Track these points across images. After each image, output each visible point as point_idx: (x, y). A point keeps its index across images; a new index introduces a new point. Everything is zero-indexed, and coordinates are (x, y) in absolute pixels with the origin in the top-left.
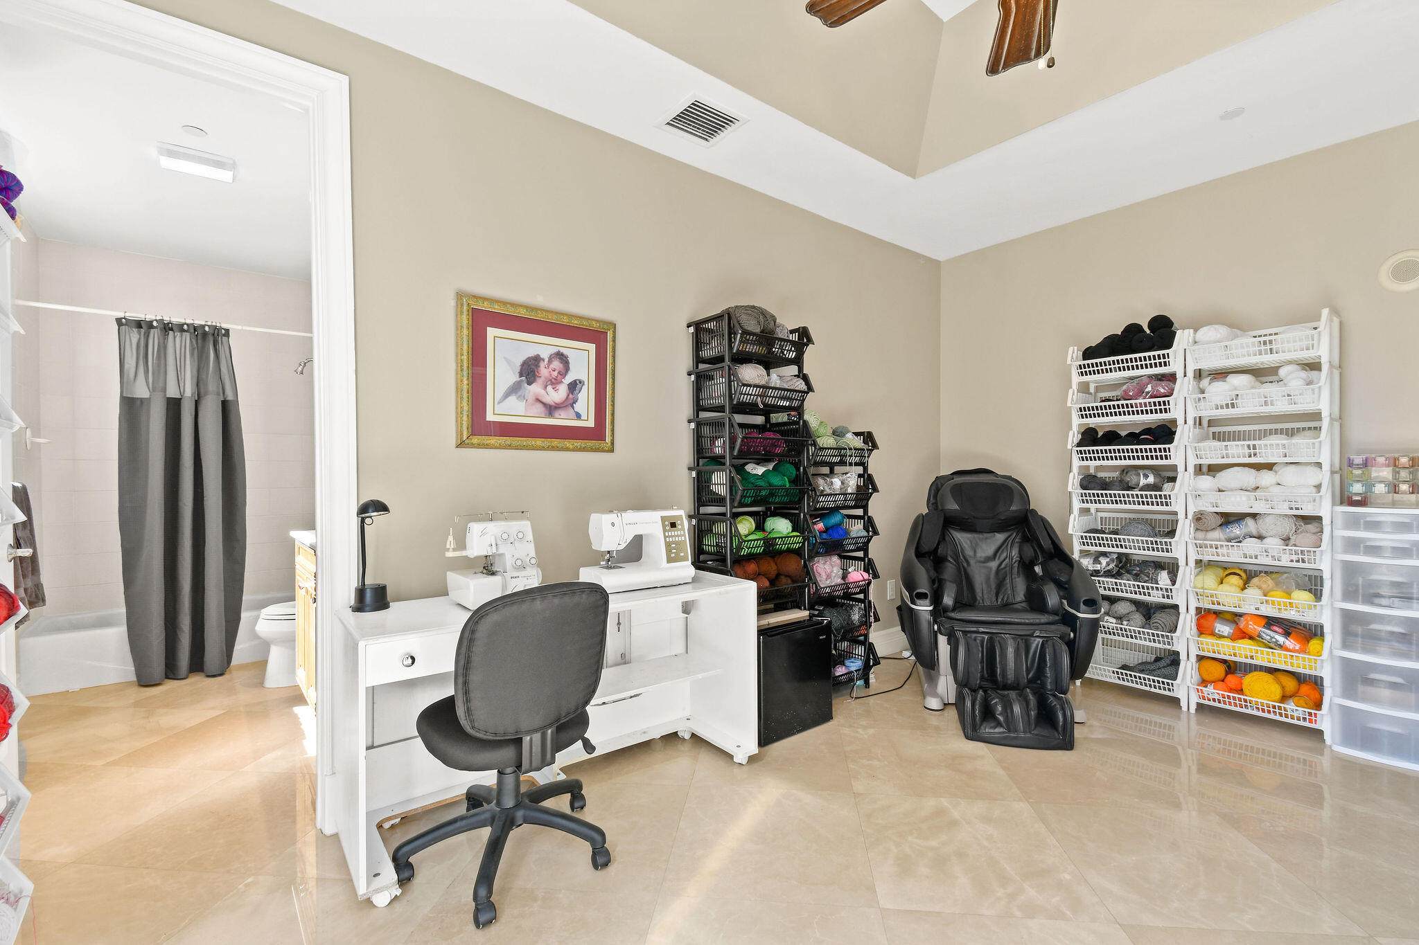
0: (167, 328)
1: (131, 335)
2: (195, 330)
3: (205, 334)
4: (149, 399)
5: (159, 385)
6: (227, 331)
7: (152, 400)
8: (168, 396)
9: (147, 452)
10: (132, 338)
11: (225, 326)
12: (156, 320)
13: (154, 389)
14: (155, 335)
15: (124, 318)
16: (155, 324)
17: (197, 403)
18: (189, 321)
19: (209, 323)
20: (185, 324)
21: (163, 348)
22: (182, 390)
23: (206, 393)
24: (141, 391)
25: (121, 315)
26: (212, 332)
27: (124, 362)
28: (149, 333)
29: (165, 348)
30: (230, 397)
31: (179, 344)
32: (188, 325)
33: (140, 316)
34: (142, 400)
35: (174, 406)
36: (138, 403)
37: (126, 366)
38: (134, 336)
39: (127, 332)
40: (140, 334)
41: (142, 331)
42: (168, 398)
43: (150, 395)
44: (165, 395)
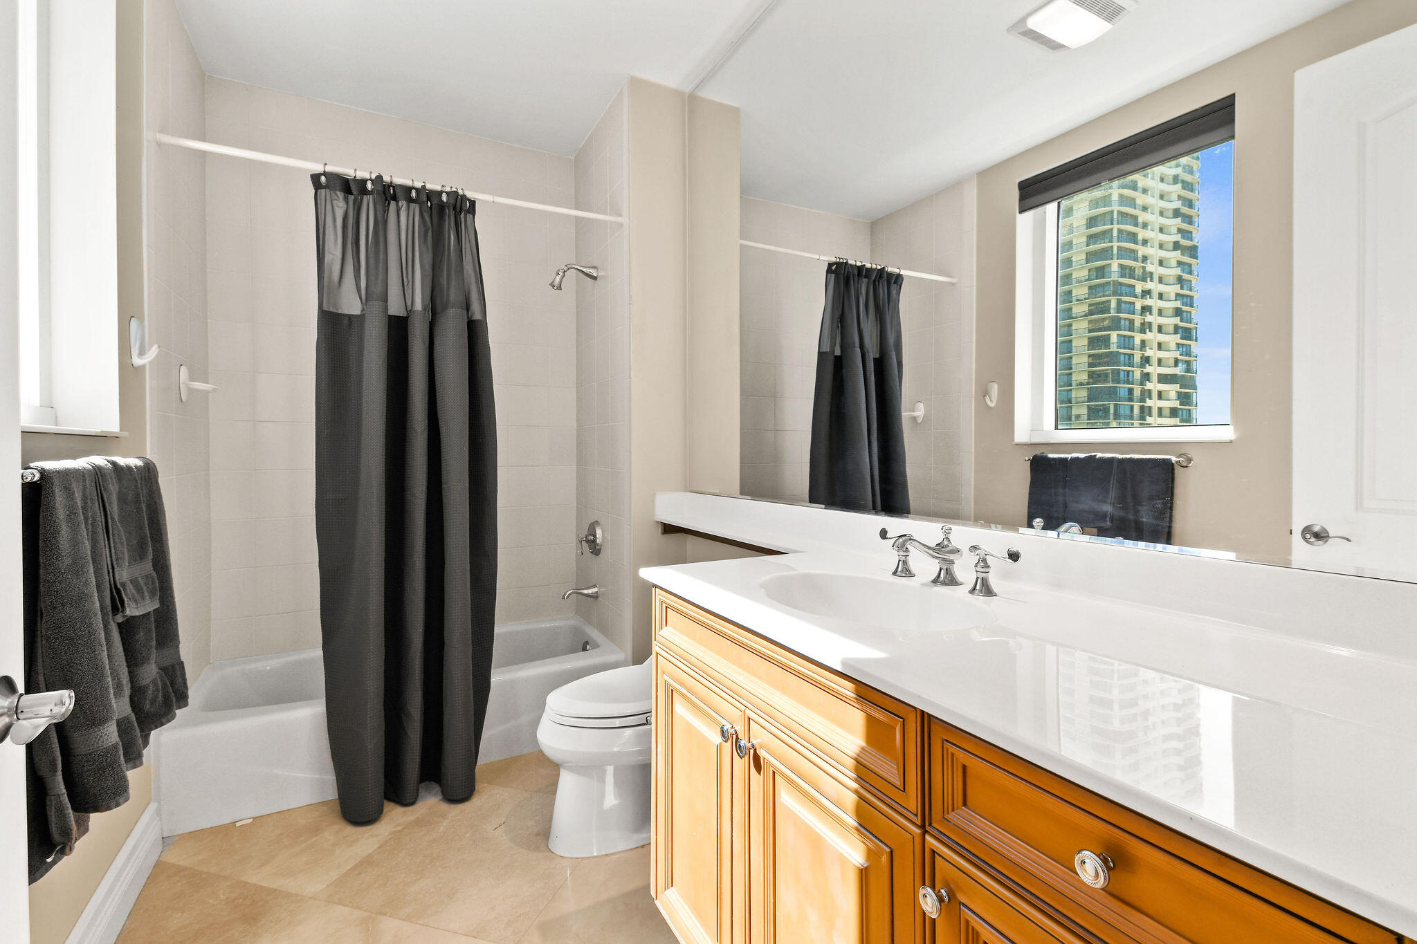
0: (388, 193)
1: (335, 202)
2: (429, 199)
3: (442, 207)
4: (361, 317)
5: (375, 294)
6: (473, 203)
7: (367, 317)
8: (389, 314)
9: (359, 406)
10: (336, 208)
11: (470, 194)
12: (371, 180)
13: (369, 297)
14: (368, 203)
15: (325, 174)
16: (369, 186)
17: (432, 326)
18: (418, 185)
19: (448, 189)
20: (413, 188)
21: (381, 225)
22: (409, 303)
23: (445, 308)
24: (351, 304)
25: (318, 168)
26: (452, 201)
27: (324, 250)
28: (362, 200)
29: (385, 222)
30: (477, 316)
31: (404, 219)
32: (417, 190)
33: (348, 171)
34: (350, 317)
35: (398, 328)
36: (346, 321)
37: (328, 258)
38: (340, 205)
39: (328, 198)
40: (347, 203)
41: (351, 198)
42: (390, 316)
43: (363, 310)
44: (386, 308)
